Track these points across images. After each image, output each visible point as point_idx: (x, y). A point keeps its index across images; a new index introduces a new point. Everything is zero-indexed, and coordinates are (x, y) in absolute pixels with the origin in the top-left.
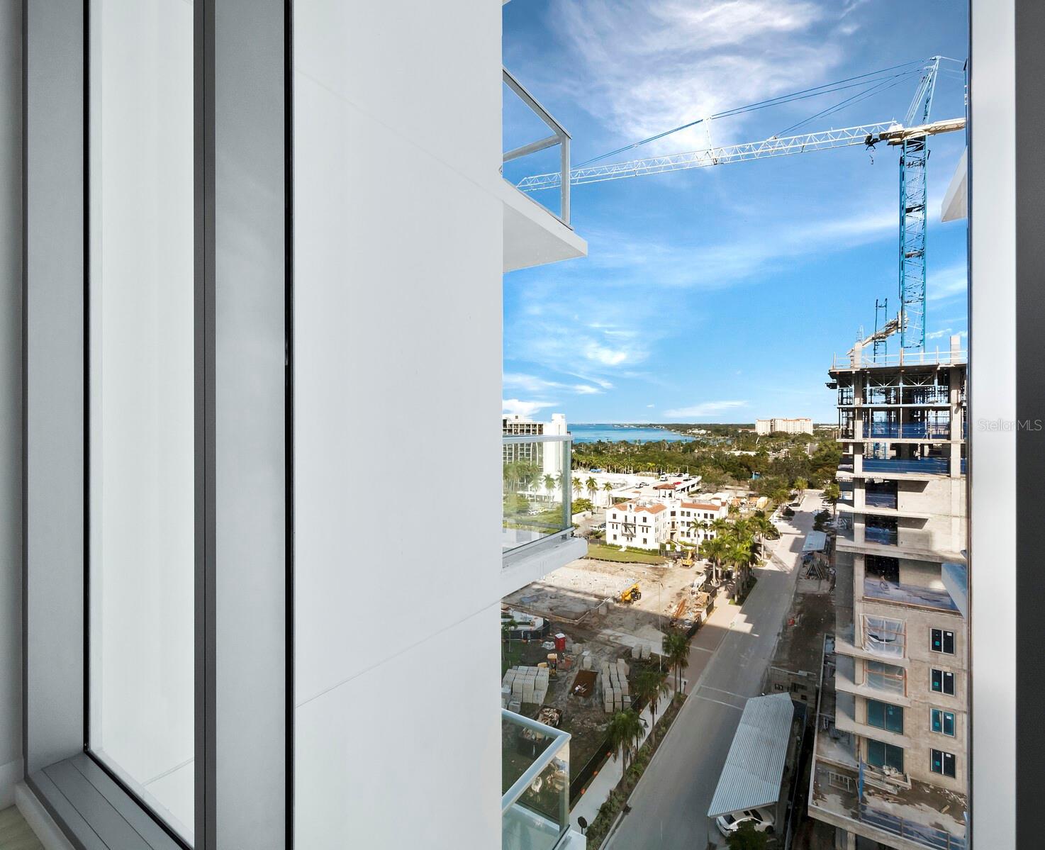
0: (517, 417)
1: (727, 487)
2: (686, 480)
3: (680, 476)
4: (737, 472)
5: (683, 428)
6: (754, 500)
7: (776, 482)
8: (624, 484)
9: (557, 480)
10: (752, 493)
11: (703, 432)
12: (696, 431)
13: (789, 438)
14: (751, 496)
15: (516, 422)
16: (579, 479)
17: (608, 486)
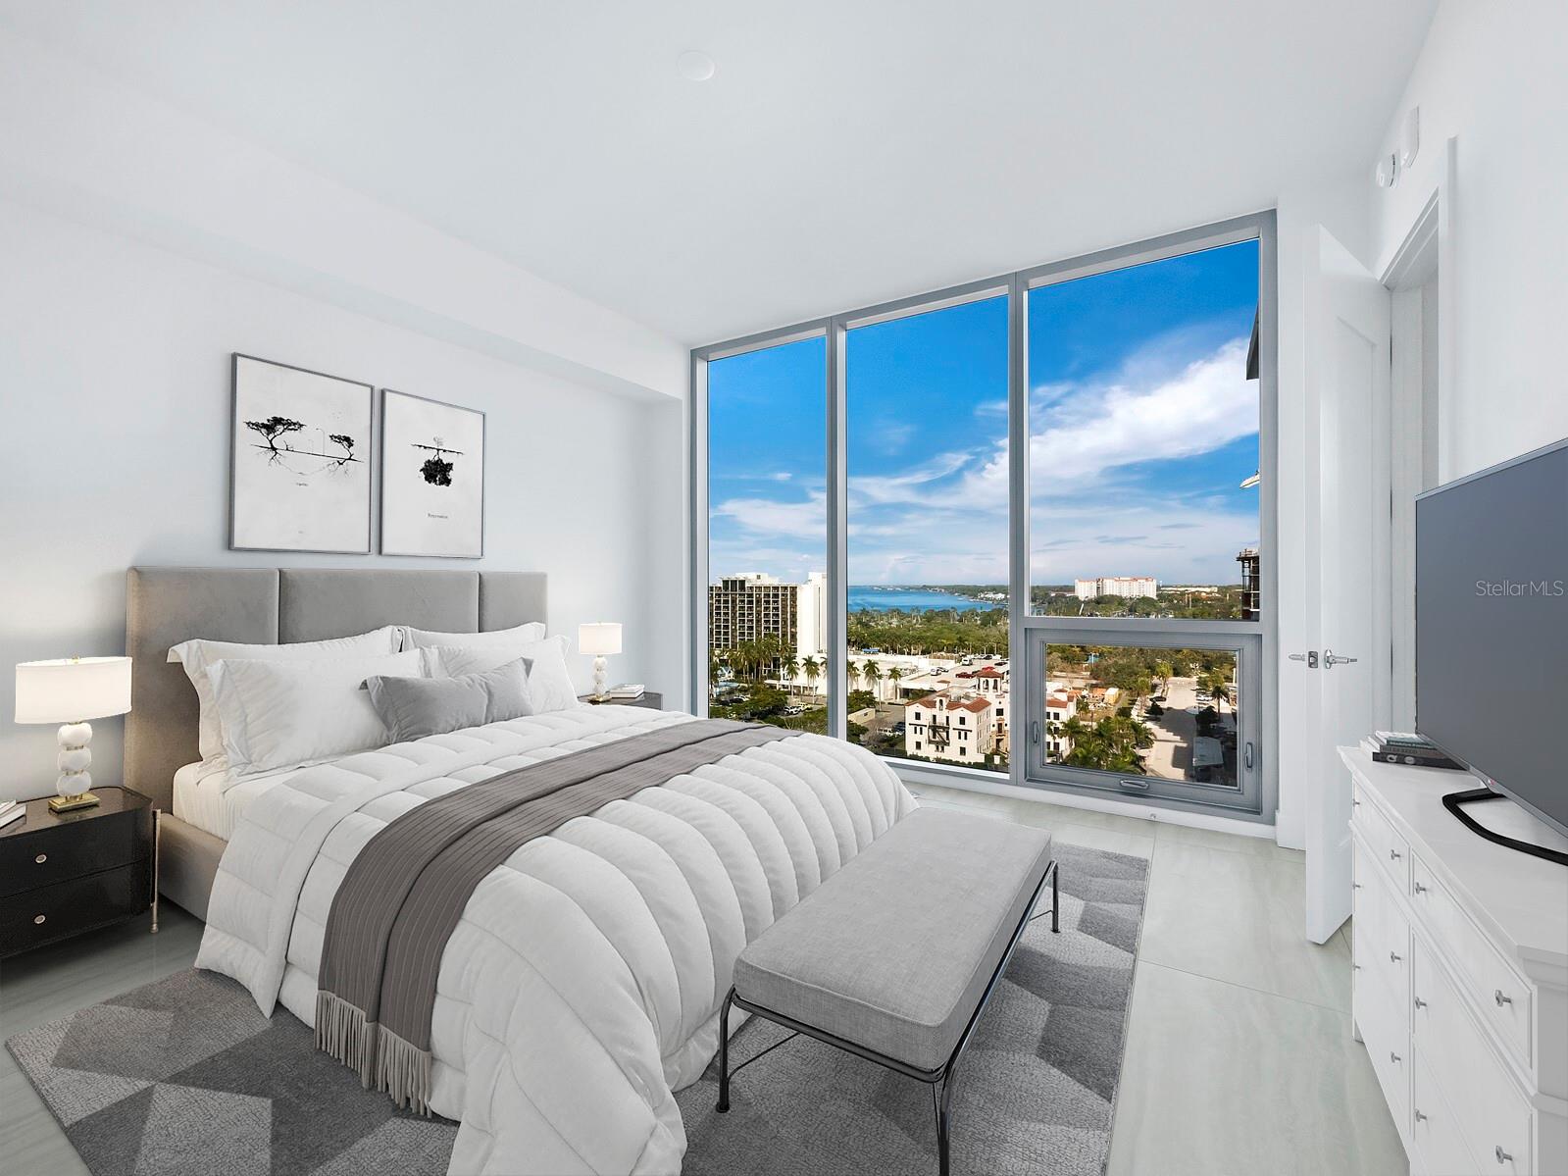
0: (759, 577)
1: (1055, 673)
2: (1000, 664)
3: (988, 658)
4: (1067, 652)
5: (973, 591)
6: (1098, 692)
7: (1129, 667)
8: (914, 670)
9: (822, 664)
10: (1094, 682)
11: (1001, 596)
12: (991, 595)
13: (1125, 605)
14: (1093, 686)
15: (759, 583)
16: (853, 663)
17: (895, 674)
